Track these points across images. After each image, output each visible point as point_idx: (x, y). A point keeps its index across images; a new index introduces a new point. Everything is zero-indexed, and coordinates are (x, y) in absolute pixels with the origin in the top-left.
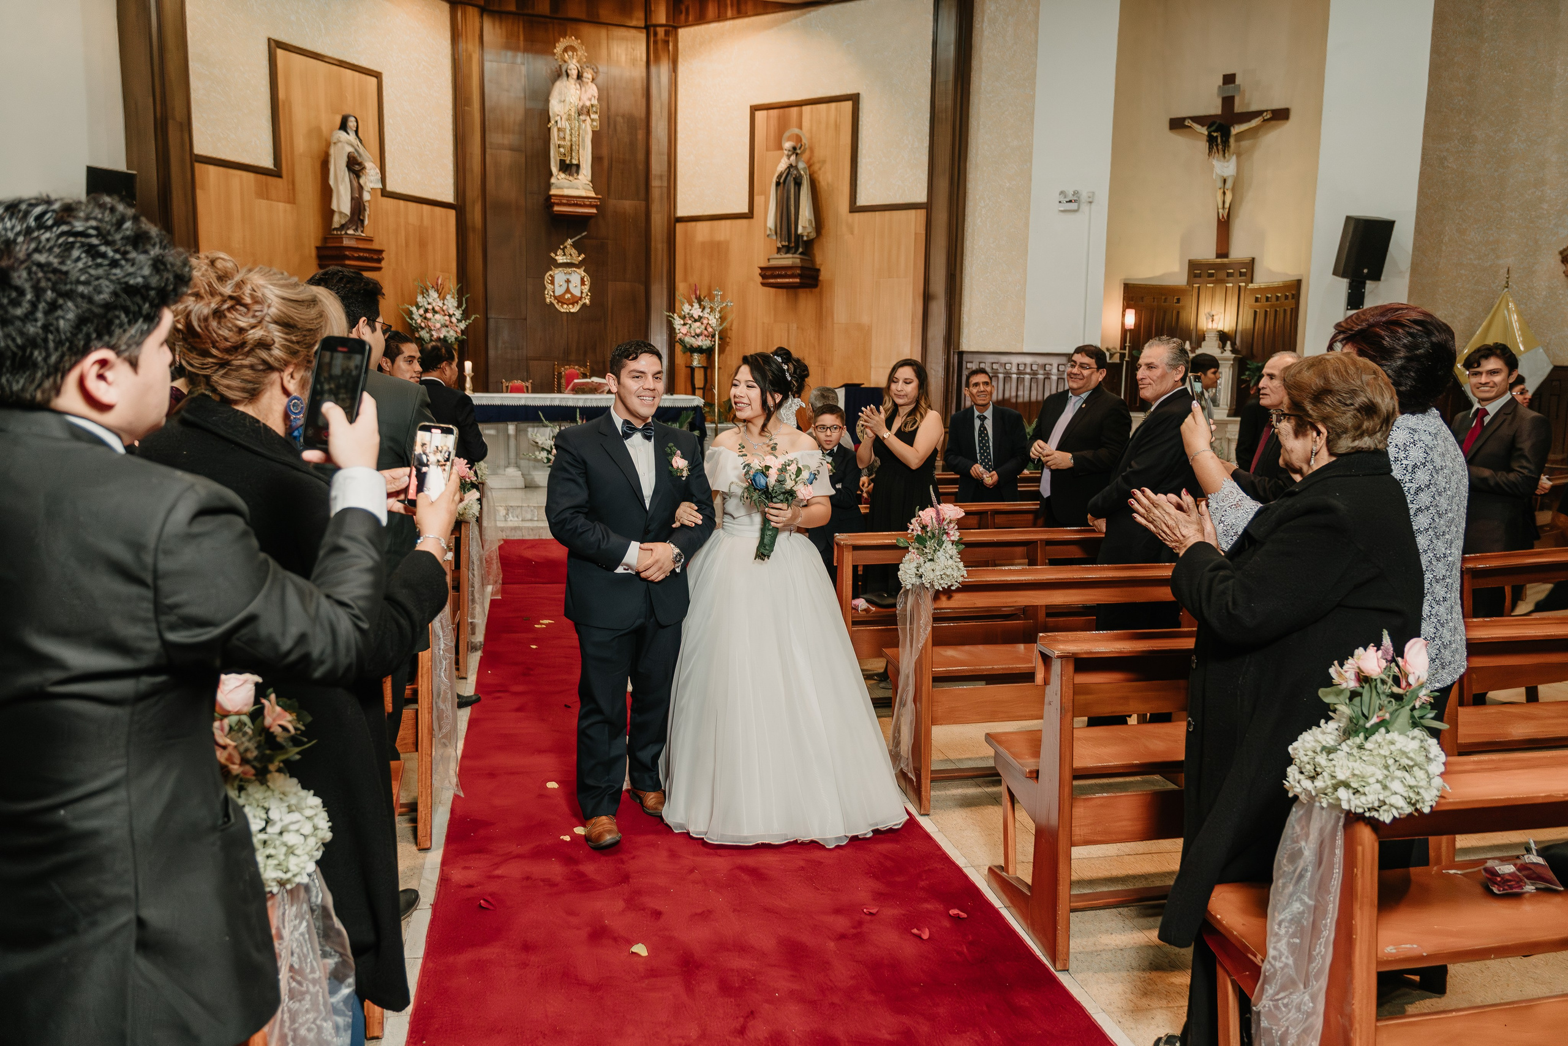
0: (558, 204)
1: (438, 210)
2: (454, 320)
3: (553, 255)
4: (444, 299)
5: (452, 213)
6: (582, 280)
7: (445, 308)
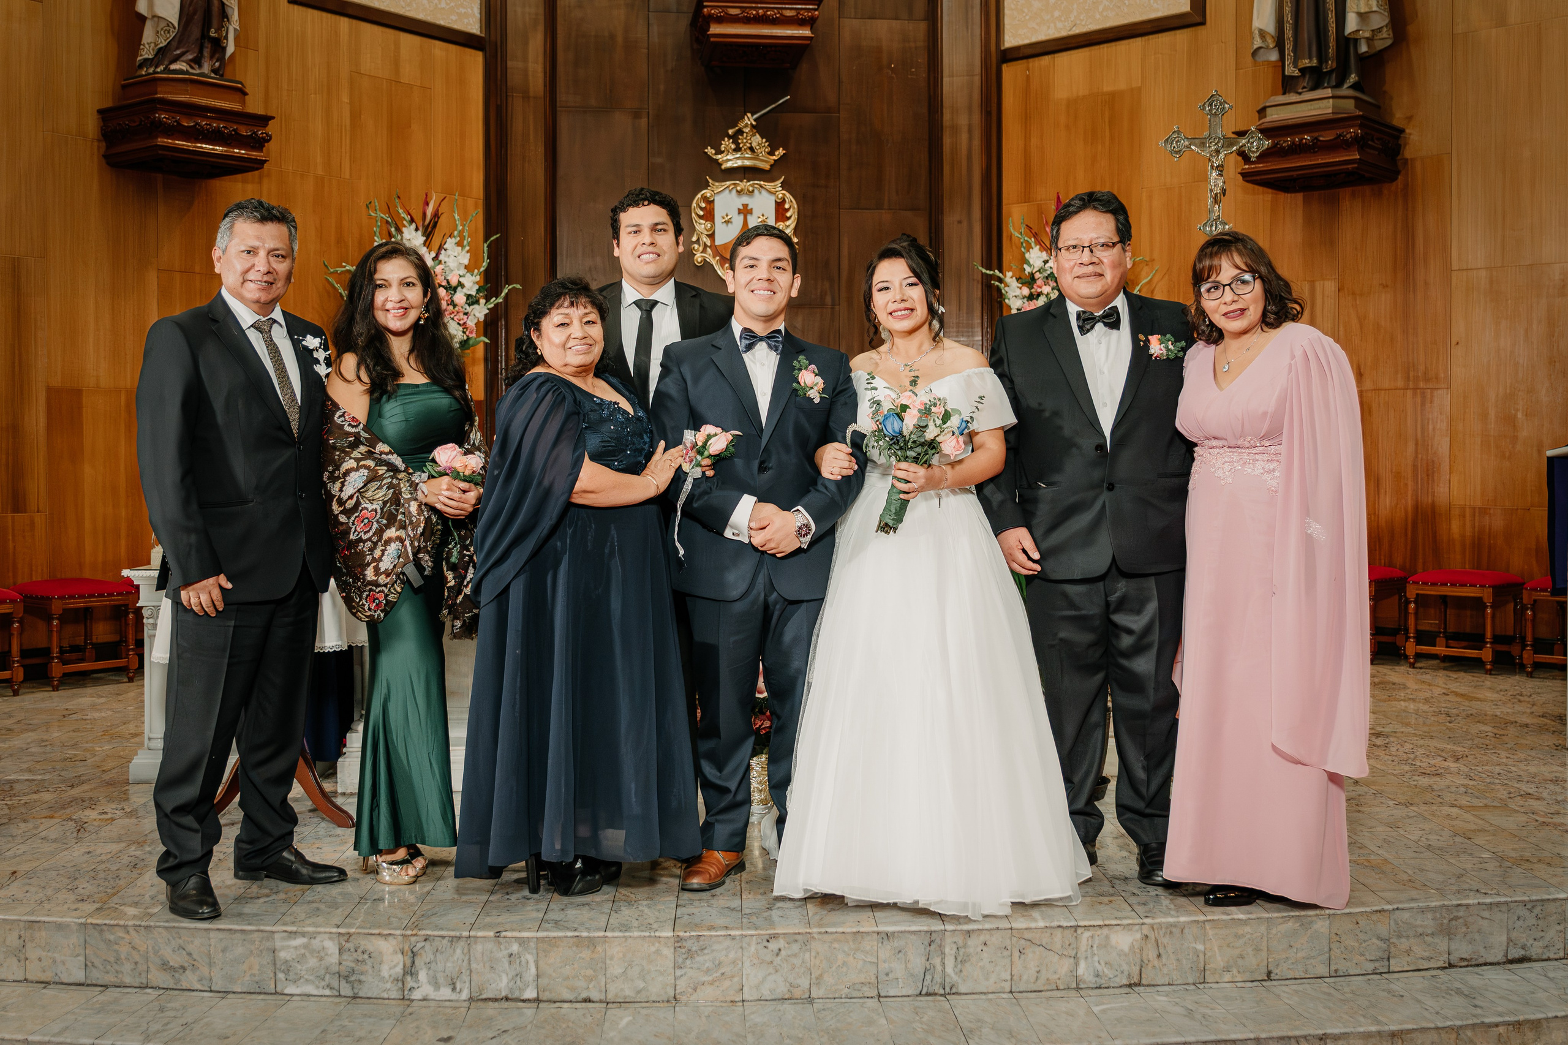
0: (720, 20)
1: (439, 49)
2: (460, 297)
3: (710, 151)
4: (441, 248)
5: (476, 60)
6: (780, 206)
7: (438, 269)
